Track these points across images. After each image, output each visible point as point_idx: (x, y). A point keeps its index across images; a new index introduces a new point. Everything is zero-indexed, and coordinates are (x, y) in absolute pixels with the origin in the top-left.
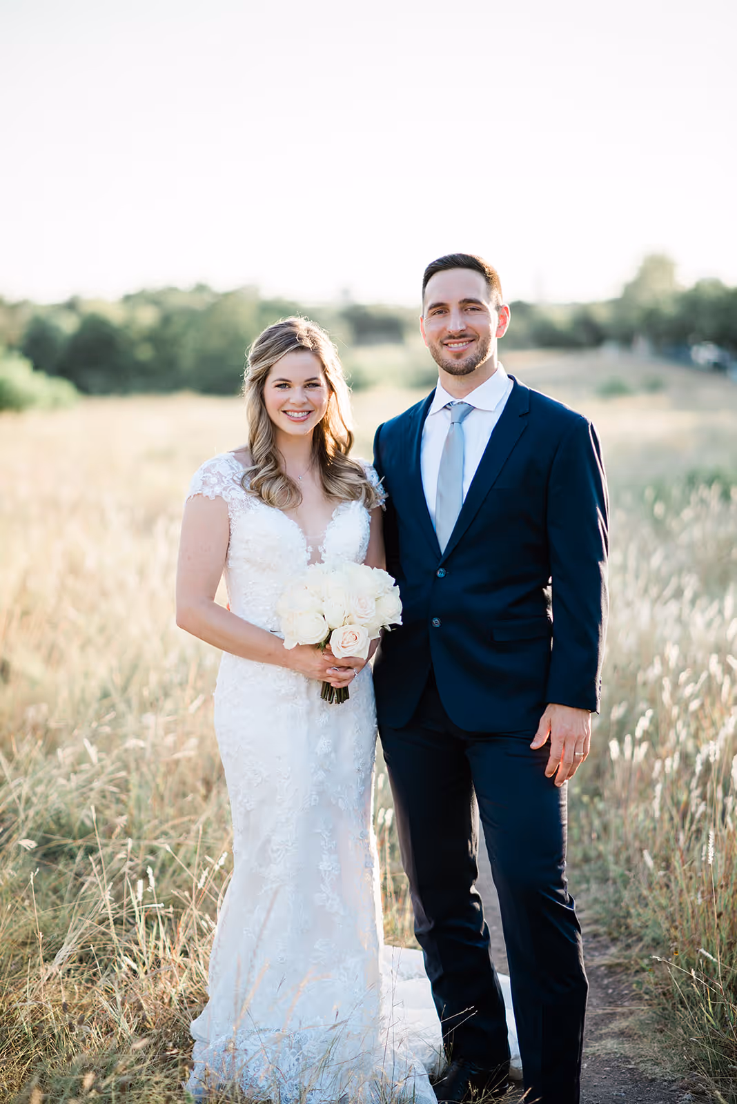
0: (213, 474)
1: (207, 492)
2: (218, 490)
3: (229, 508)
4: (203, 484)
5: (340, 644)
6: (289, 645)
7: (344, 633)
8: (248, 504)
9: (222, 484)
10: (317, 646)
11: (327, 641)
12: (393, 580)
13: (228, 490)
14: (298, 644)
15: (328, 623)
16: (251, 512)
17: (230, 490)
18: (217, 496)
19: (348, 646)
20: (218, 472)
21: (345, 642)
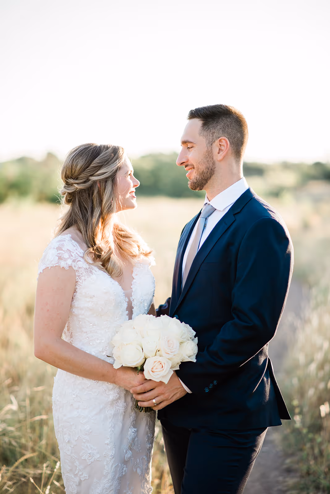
0: (64, 251)
1: (63, 264)
2: (70, 262)
3: (77, 274)
4: (59, 259)
5: (151, 369)
6: (117, 366)
7: (155, 362)
8: (91, 271)
9: (72, 258)
10: (135, 369)
11: (142, 366)
12: (195, 333)
13: (76, 262)
14: (122, 365)
15: (144, 354)
16: (94, 276)
17: (77, 261)
18: (69, 267)
19: (156, 372)
20: (68, 249)
21: (154, 368)
